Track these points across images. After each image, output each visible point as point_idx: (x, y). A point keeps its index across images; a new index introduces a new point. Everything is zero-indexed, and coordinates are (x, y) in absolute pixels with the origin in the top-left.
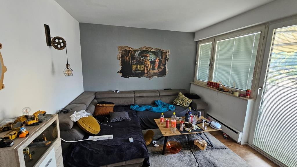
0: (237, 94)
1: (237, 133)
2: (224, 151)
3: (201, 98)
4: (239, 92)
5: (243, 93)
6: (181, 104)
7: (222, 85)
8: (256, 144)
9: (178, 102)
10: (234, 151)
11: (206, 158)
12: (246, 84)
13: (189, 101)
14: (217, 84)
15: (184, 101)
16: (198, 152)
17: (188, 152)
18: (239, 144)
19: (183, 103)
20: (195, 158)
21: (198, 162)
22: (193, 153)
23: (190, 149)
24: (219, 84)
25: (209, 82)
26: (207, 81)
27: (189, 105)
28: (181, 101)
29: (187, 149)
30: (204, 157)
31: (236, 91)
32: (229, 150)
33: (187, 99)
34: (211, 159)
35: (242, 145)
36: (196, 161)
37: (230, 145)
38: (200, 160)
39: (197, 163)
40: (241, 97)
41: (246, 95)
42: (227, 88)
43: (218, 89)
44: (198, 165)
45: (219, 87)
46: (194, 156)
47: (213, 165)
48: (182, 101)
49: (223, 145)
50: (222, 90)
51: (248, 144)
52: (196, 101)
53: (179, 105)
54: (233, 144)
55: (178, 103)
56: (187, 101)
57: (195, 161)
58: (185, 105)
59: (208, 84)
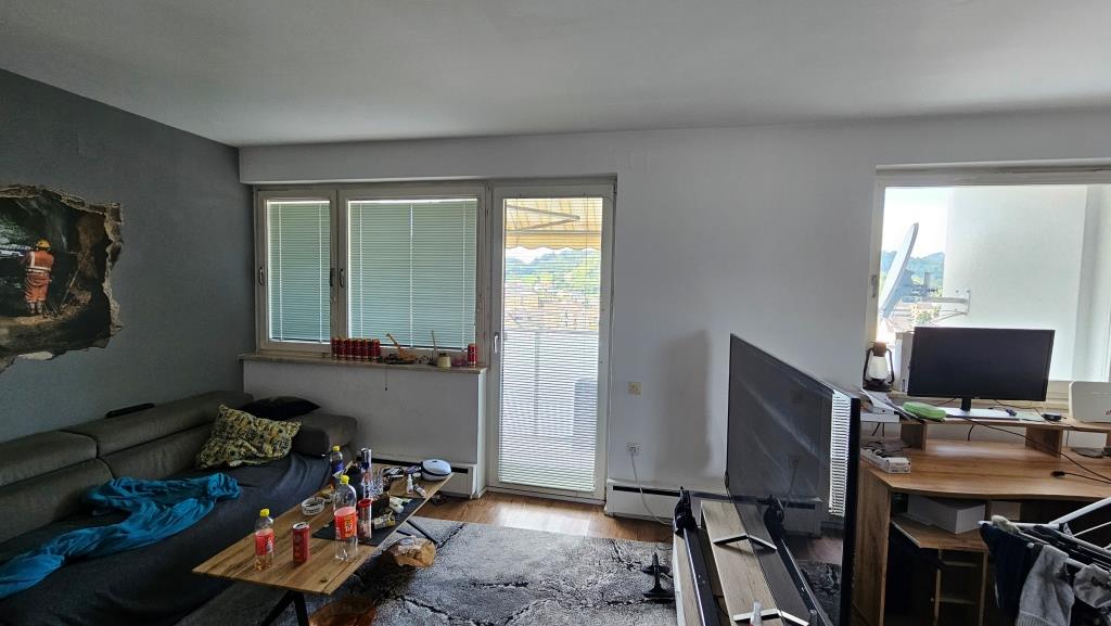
0: (447, 362)
1: (465, 471)
2: (464, 535)
3: (318, 407)
4: (451, 355)
5: (460, 358)
6: (254, 457)
7: (396, 344)
8: (506, 478)
9: (233, 453)
10: (479, 522)
11: (447, 583)
12: (459, 334)
13: (290, 427)
14: (371, 343)
15: (266, 435)
16: (413, 585)
17: (389, 608)
18: (474, 499)
19: (260, 449)
20: (422, 605)
21: (438, 608)
22: (406, 597)
23: (387, 596)
24: (378, 344)
25: (339, 342)
26: (324, 339)
27: (289, 447)
28: (247, 444)
29: (380, 602)
30: (443, 585)
31: (444, 355)
32: (470, 527)
33: (276, 425)
34: (458, 575)
35: (482, 497)
36: (432, 609)
37: (459, 513)
38: (438, 599)
39: (440, 612)
40: (461, 368)
41: (468, 360)
42: (406, 351)
43: (379, 361)
44: (445, 617)
45: (379, 351)
46: (415, 602)
47: (475, 584)
48: (256, 442)
49: (447, 524)
50: (398, 359)
51: (490, 489)
52: (310, 422)
53: (244, 465)
54: (465, 507)
55: (236, 456)
56: (281, 431)
57: (430, 613)
58: (274, 451)
59: (333, 349)
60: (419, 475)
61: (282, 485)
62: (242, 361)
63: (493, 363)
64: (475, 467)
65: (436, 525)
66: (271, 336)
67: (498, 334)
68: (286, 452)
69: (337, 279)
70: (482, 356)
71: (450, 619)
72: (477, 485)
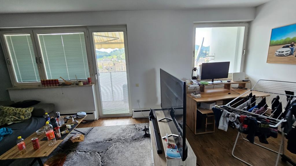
0: (82, 84)
1: (92, 113)
2: (93, 131)
3: (40, 102)
4: (83, 81)
5: (86, 82)
6: (18, 120)
7: (64, 80)
8: (105, 113)
9: (8, 120)
10: (97, 126)
11: (89, 144)
12: (85, 75)
13: (30, 109)
14: (55, 80)
15: (21, 113)
16: (79, 146)
17: (72, 154)
18: (96, 120)
19: (19, 118)
20: (82, 151)
21: (87, 151)
22: (77, 150)
23: (70, 151)
24: (58, 80)
25: (44, 81)
26: (38, 80)
27: (31, 115)
28: (13, 117)
29: (68, 153)
30: (87, 145)
31: (80, 81)
32: (95, 128)
33: (24, 110)
34: (92, 141)
35: (98, 120)
36: (85, 152)
37: (92, 125)
38: (86, 149)
39: (87, 152)
40: (86, 85)
41: (88, 82)
42: (68, 82)
43: (59, 85)
44: (89, 153)
45: (58, 83)
46: (79, 151)
47: (97, 143)
48: (17, 115)
49: (89, 128)
50: (65, 84)
51: (100, 117)
52: (38, 107)
53: (14, 123)
54: (93, 123)
55: (10, 121)
56: (26, 111)
57: (84, 153)
58: (25, 117)
59: (42, 83)
60: (76, 117)
61: (29, 127)
62: (7, 91)
63: (96, 82)
64: (95, 112)
65: (84, 130)
66: (18, 81)
67: (97, 74)
68: (30, 117)
69: (39, 61)
70: (93, 81)
71: (90, 153)
72: (96, 117)
